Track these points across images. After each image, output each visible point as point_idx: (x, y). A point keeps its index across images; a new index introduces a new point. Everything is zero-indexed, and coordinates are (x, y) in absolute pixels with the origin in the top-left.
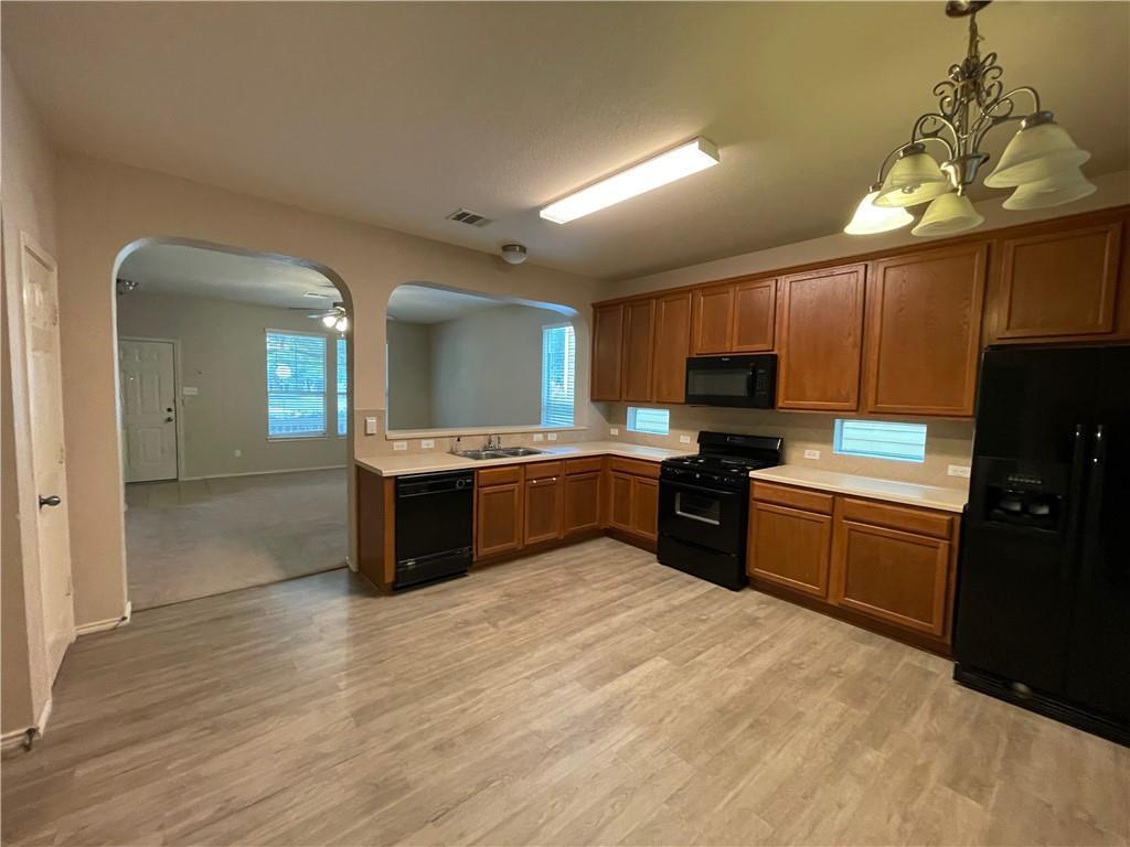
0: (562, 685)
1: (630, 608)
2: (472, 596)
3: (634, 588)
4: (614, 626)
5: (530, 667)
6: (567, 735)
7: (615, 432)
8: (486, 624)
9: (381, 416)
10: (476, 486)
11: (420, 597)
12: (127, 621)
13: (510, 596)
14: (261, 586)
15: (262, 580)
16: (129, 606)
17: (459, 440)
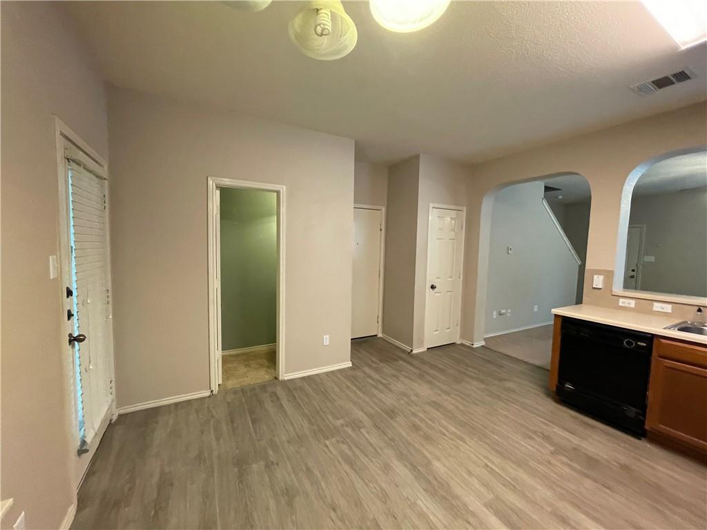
8: (552, 449)
9: (609, 275)
10: (654, 353)
11: (567, 414)
12: (474, 346)
13: (625, 467)
14: (526, 363)
15: (531, 361)
16: (483, 343)
17: (699, 310)
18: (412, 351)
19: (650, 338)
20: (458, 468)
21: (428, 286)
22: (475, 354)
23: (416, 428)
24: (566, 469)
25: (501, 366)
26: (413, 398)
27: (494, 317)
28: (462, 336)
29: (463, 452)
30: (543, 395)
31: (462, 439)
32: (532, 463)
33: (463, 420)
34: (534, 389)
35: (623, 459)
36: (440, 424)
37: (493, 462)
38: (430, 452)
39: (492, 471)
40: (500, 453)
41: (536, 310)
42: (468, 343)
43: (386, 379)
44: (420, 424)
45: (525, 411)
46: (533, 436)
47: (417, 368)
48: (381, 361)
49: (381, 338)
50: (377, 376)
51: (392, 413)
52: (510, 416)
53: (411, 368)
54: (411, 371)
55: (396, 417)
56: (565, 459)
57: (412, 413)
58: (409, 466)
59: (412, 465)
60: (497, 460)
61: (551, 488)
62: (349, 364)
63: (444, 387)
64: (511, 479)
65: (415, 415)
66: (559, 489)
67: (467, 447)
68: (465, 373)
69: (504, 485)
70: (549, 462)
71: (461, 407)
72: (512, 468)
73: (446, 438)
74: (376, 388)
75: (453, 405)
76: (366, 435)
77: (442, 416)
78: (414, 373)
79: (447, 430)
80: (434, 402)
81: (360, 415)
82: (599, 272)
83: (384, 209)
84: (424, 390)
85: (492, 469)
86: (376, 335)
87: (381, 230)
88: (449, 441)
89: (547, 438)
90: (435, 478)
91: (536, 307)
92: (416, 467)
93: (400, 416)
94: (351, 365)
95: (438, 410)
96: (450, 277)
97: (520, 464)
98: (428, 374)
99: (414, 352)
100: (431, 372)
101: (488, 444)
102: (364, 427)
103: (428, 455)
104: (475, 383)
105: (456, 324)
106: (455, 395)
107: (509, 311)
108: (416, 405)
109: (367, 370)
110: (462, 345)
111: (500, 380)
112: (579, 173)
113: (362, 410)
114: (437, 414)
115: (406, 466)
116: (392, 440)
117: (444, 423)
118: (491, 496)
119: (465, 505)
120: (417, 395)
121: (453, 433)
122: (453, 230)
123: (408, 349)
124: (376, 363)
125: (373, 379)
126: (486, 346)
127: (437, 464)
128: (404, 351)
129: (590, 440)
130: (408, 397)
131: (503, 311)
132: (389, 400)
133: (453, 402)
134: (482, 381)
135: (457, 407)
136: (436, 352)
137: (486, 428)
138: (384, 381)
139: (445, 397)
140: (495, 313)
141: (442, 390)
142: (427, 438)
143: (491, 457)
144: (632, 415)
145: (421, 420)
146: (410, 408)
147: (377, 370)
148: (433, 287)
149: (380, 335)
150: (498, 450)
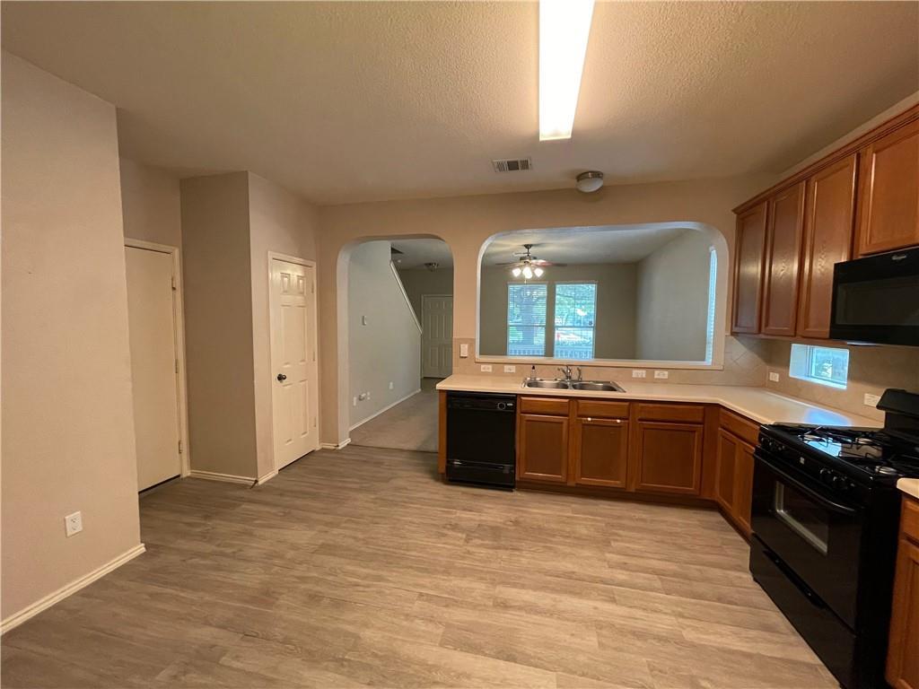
0: (430, 619)
1: (613, 601)
2: (491, 508)
3: (658, 584)
4: (561, 606)
5: (437, 587)
6: (369, 660)
7: (775, 377)
8: (464, 536)
9: (471, 342)
10: (518, 411)
11: (459, 493)
12: (340, 448)
13: (516, 523)
14: (402, 450)
15: (406, 446)
16: (348, 441)
17: (534, 368)
18: (256, 481)
19: (514, 398)
20: (395, 620)
21: (275, 376)
22: (345, 457)
23: (314, 598)
24: (484, 551)
25: (378, 464)
26: (290, 554)
27: (355, 404)
28: (323, 439)
29: (390, 595)
30: (432, 481)
31: (380, 579)
32: (459, 563)
33: (370, 551)
34: (423, 477)
35: (513, 516)
36: (346, 573)
37: (423, 586)
38: (350, 623)
39: (429, 598)
40: (426, 570)
41: (391, 387)
42: (331, 446)
43: (231, 546)
44: (318, 588)
45: (425, 507)
46: (445, 531)
47: (276, 506)
48: (206, 517)
49: (188, 477)
50: (210, 548)
51: (266, 596)
52: (415, 520)
53: (267, 509)
54: (268, 512)
55: (277, 599)
56: (479, 542)
57: (298, 578)
58: (331, 665)
59: (336, 660)
60: (426, 581)
61: (482, 579)
62: (141, 549)
63: (328, 518)
64: (448, 593)
65: (303, 579)
66: (488, 576)
67: (391, 585)
68: (345, 488)
69: (447, 606)
70: (469, 552)
71: (360, 536)
72: (444, 580)
73: (361, 589)
74: (218, 568)
75: (350, 537)
76: (236, 664)
77: (343, 560)
78: (275, 514)
79: (358, 576)
80: (322, 546)
81: (206, 634)
82: (465, 341)
83: (177, 252)
84: (301, 535)
85: (427, 595)
86: (178, 476)
87: (174, 289)
88: (367, 589)
89: (455, 527)
90: (375, 655)
91: (391, 384)
92: (343, 659)
93: (281, 594)
94: (143, 550)
95: (335, 555)
96: (303, 361)
97: (447, 571)
98: (297, 508)
99: (260, 483)
100: (298, 502)
101: (411, 567)
102: (224, 652)
103: (350, 628)
104: (361, 496)
105: (313, 425)
106: (346, 522)
107: (369, 394)
108: (300, 563)
109: (184, 544)
110: (323, 450)
111: (387, 480)
112: (442, 237)
113: (207, 623)
114: (334, 562)
115: (326, 669)
116: (286, 641)
117: (350, 568)
118: (440, 631)
119: (423, 663)
120: (294, 547)
121: (366, 577)
122: (302, 293)
123: (249, 480)
124: (198, 525)
125: (203, 556)
126: (353, 443)
127: (367, 634)
128: (243, 487)
129: (486, 510)
130: (281, 557)
131: (363, 395)
132: (251, 577)
133: (348, 532)
134: (367, 490)
135: (355, 538)
136: (293, 470)
137: (400, 549)
138: (229, 551)
139: (336, 531)
140: (355, 398)
141: (327, 524)
142: (338, 604)
143: (421, 581)
144: (506, 471)
145: (318, 581)
146: (291, 573)
147: (206, 537)
148: (281, 378)
149: (187, 473)
150: (423, 568)
